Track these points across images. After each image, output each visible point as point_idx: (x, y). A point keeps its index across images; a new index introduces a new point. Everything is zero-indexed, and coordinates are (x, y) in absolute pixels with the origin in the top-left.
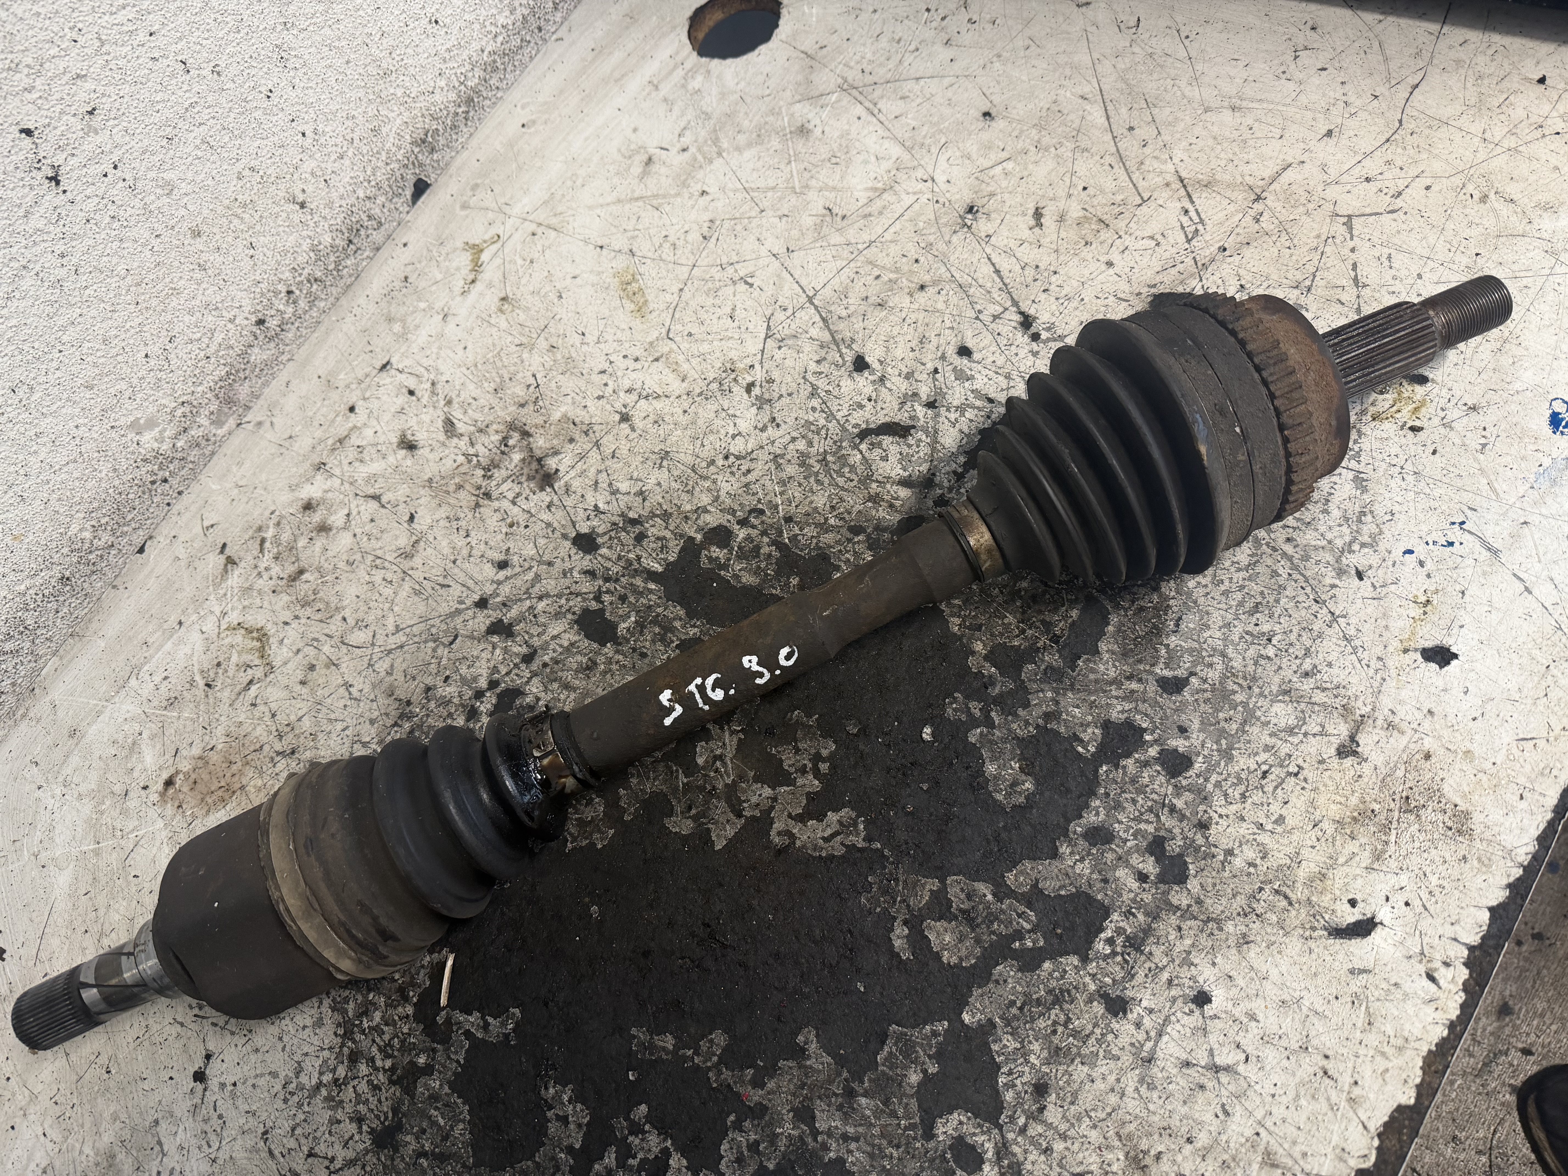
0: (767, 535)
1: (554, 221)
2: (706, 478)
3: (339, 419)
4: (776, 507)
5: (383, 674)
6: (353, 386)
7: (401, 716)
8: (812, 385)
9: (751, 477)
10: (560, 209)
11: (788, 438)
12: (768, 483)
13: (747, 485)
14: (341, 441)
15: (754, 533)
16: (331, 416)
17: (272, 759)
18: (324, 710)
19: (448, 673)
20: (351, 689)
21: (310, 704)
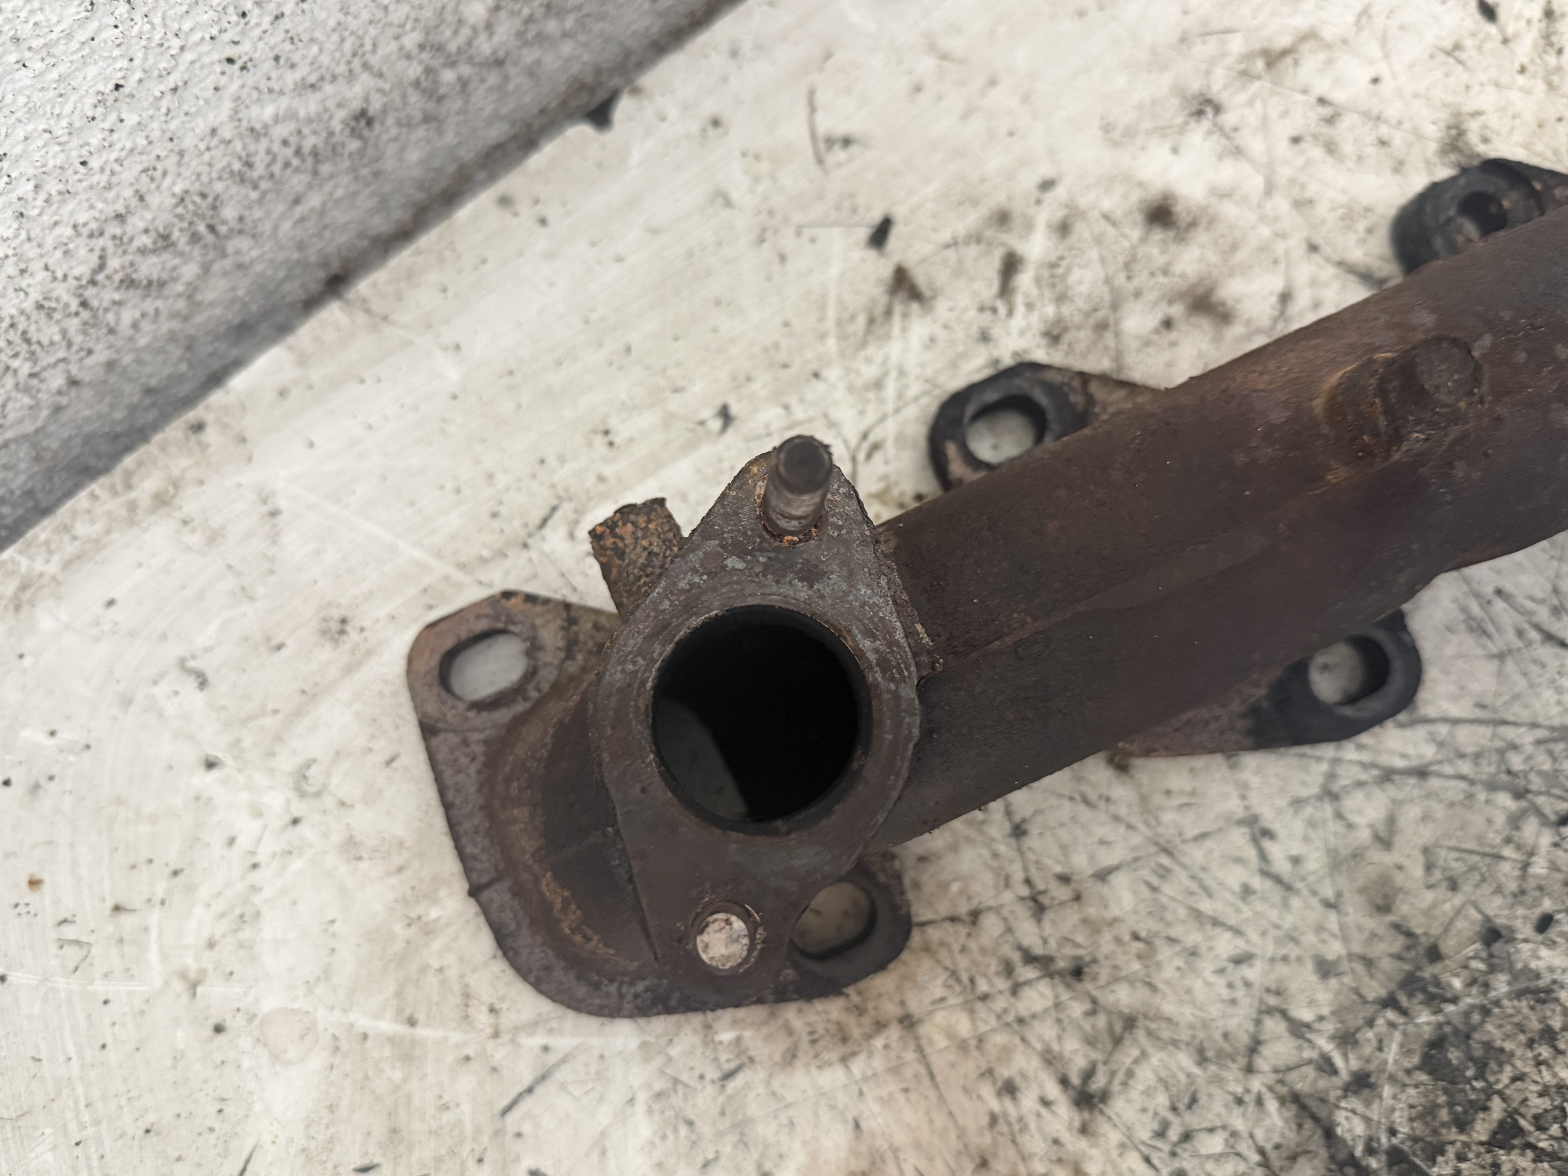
5: (1364, 834)
7: (1411, 983)
17: (1008, 970)
19: (1547, 905)
20: (1267, 844)
21: (1136, 839)
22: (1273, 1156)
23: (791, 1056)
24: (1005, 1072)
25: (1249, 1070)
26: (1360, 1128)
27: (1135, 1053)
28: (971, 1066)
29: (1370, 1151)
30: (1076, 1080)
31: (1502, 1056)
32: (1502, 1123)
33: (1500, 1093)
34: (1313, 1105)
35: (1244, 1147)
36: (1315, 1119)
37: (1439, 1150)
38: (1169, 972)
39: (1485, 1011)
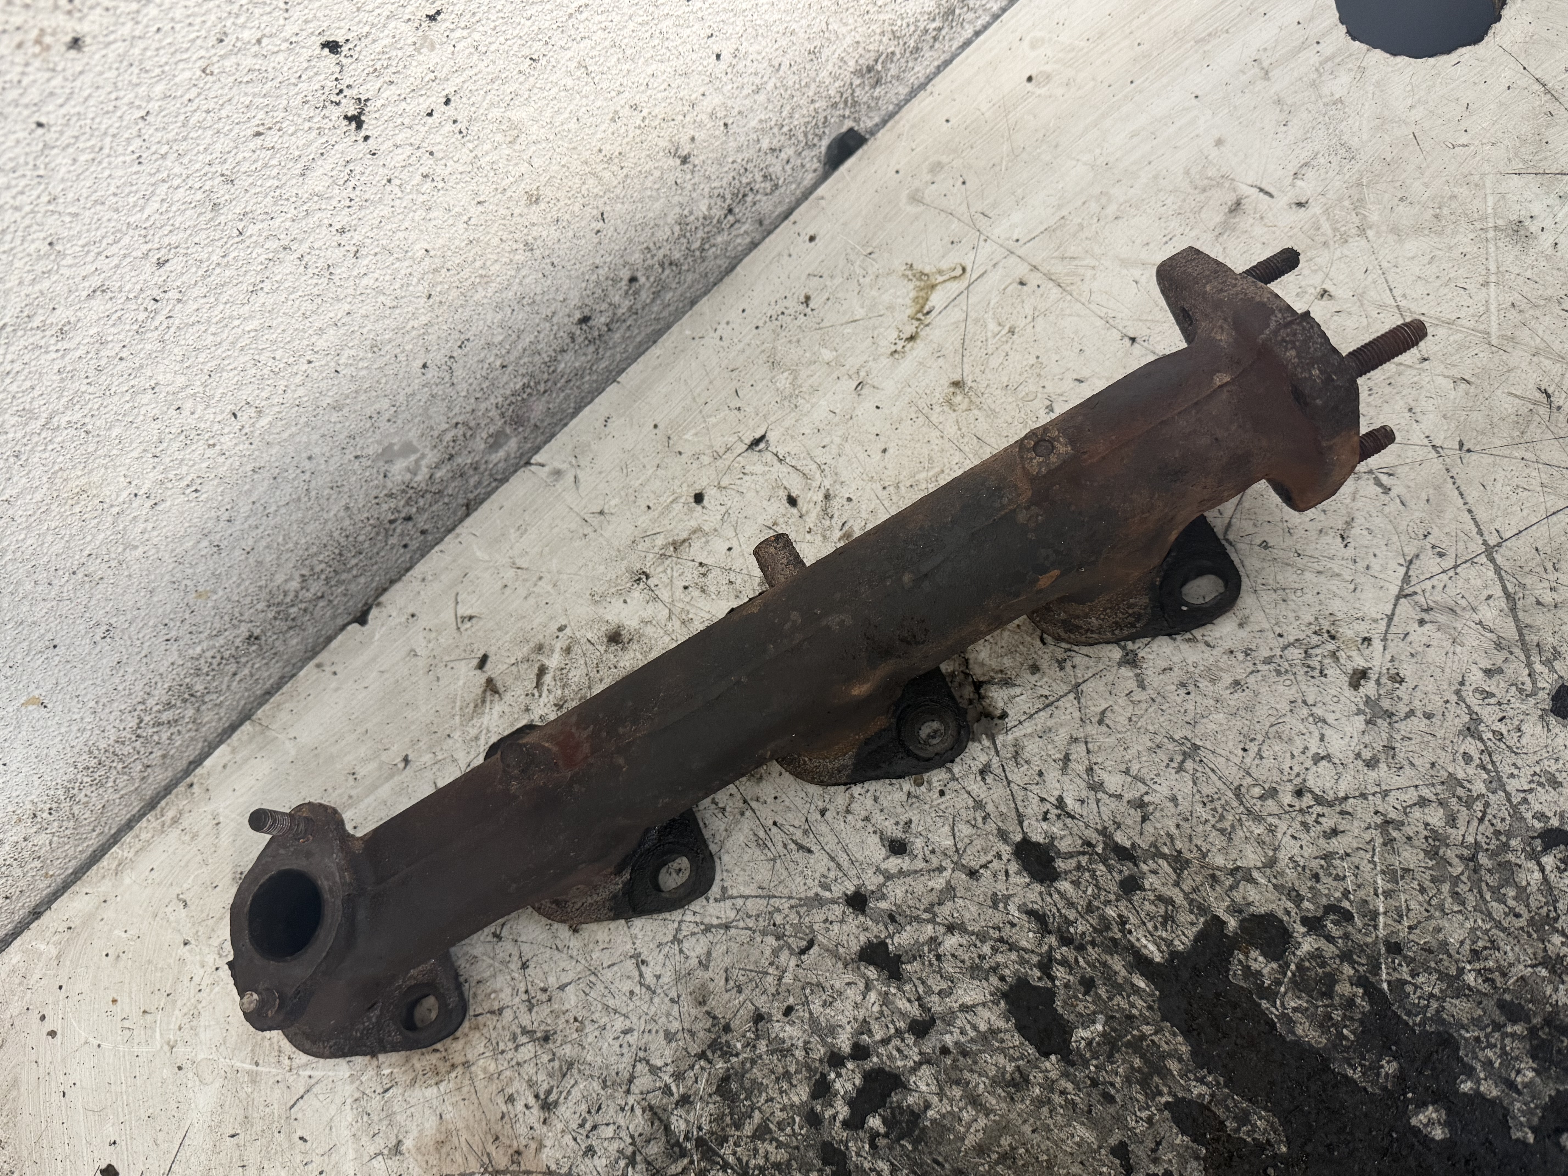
0: (1352, 963)
1: (1059, 269)
2: (1258, 818)
3: (678, 507)
4: (1375, 915)
5: (694, 962)
6: (706, 460)
7: (714, 1045)
8: (1471, 712)
9: (1337, 845)
10: (1072, 250)
11: (1411, 796)
12: (1366, 867)
13: (1328, 857)
14: (676, 546)
15: (1330, 950)
16: (667, 499)
17: (514, 1038)
18: (600, 987)
19: (791, 1000)
20: (643, 968)
21: (580, 968)
22: (638, 1140)
23: (414, 1081)
24: (509, 1091)
25: (628, 1092)
26: (683, 1126)
27: (572, 1082)
28: (494, 1087)
29: (687, 1138)
30: (542, 1096)
31: (760, 1087)
32: (759, 1126)
33: (759, 1109)
34: (659, 1111)
35: (623, 1134)
36: (660, 1120)
37: (725, 1139)
38: (590, 1039)
39: (753, 1062)
